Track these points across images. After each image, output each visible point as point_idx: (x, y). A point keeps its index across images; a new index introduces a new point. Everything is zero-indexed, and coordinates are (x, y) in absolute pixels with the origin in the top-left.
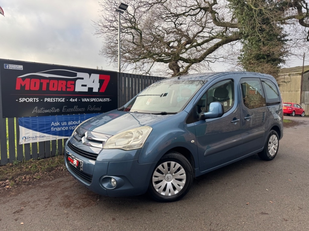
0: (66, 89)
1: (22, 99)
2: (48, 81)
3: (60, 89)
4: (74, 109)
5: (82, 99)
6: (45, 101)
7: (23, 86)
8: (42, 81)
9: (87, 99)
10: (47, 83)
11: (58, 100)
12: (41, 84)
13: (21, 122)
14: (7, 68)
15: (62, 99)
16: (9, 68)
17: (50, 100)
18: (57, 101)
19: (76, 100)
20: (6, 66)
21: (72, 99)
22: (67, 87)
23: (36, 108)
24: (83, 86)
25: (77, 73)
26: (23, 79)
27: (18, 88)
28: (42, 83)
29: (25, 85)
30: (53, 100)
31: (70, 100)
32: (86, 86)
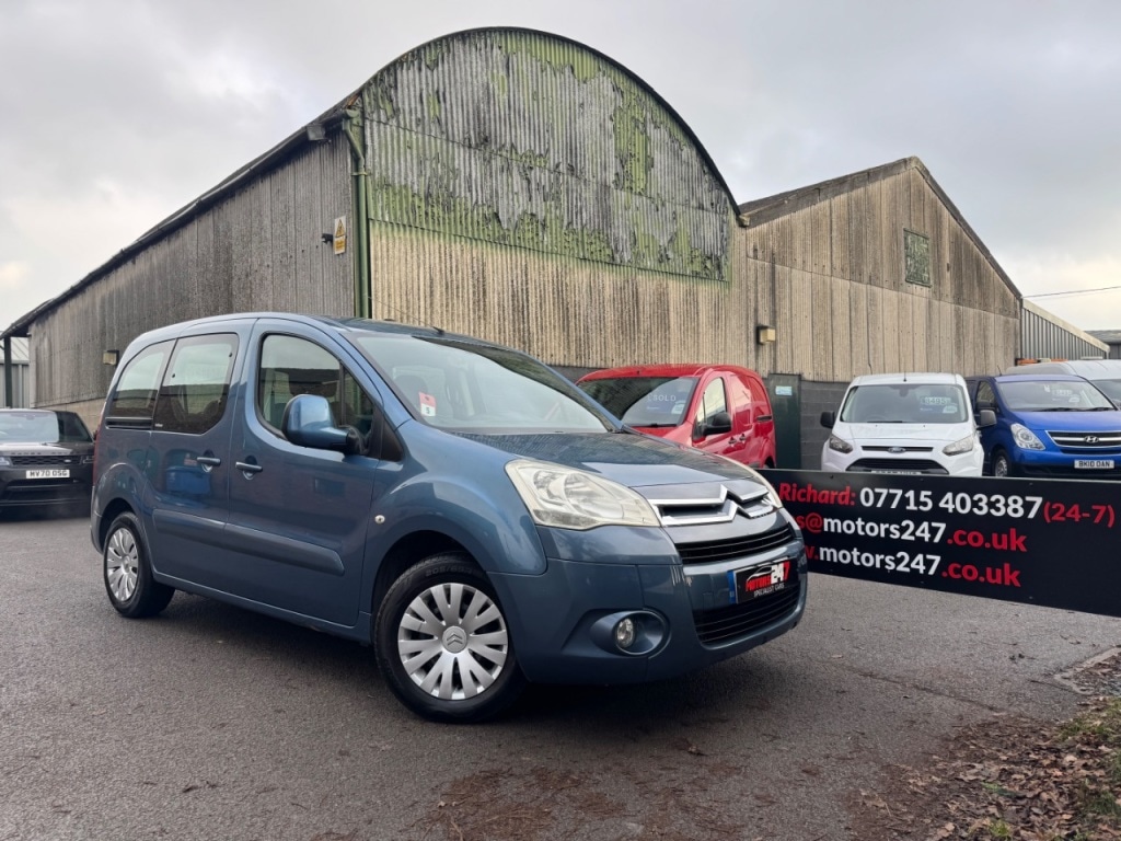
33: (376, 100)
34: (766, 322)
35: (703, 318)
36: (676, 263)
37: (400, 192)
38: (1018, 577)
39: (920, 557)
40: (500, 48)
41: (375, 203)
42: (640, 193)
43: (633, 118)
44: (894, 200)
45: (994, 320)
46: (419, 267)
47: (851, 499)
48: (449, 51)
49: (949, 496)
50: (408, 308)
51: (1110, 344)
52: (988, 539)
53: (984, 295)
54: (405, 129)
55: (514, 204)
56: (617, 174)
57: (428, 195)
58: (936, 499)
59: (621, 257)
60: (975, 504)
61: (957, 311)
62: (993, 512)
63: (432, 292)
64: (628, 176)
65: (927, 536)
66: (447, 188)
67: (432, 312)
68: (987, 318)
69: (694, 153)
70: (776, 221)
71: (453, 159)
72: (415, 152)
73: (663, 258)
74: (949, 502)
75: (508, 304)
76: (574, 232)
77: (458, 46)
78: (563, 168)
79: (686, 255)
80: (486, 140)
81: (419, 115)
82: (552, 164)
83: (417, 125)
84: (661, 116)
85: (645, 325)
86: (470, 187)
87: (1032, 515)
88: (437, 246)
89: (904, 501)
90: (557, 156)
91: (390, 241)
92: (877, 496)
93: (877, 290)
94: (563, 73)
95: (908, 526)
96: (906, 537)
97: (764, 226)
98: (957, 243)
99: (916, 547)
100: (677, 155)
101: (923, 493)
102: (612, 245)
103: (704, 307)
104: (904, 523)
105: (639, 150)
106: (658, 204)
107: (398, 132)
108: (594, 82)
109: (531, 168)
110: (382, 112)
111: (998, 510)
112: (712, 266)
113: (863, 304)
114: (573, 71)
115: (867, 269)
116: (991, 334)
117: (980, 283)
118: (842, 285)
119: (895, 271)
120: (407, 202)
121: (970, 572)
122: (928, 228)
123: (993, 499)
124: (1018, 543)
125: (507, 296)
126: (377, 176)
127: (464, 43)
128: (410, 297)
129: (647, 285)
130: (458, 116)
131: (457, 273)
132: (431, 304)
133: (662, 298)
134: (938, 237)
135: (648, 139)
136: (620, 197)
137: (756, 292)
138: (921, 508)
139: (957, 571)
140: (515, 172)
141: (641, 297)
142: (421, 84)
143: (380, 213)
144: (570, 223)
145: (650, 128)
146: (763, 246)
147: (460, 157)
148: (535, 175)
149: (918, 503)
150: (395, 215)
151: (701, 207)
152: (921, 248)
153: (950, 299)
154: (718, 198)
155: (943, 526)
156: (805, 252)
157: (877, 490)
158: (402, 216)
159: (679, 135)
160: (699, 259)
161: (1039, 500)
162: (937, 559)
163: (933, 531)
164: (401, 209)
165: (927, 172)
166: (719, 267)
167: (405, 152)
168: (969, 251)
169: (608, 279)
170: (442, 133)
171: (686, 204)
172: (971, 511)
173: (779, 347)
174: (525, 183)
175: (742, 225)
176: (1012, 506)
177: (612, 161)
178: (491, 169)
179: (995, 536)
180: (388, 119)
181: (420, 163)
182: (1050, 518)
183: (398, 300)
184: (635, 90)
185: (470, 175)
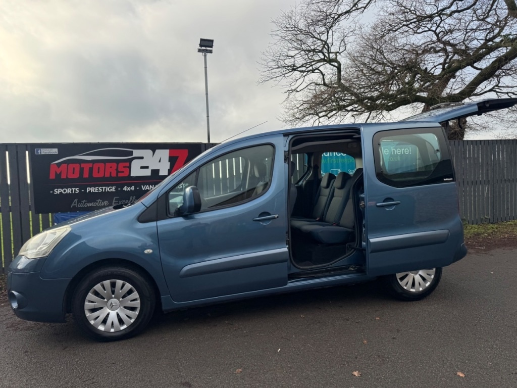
0: (117, 174)
1: (57, 191)
2: (90, 165)
3: (107, 175)
4: (130, 200)
5: (142, 186)
6: (87, 192)
7: (58, 173)
8: (83, 165)
9: (151, 186)
10: (89, 168)
11: (105, 189)
12: (82, 170)
13: (57, 219)
14: (38, 153)
15: (112, 188)
16: (41, 153)
17: (95, 190)
18: (104, 191)
19: (133, 188)
20: (38, 150)
21: (126, 187)
22: (118, 172)
23: (76, 200)
24: (142, 168)
25: (132, 152)
26: (59, 165)
27: (52, 176)
28: (83, 168)
29: (61, 172)
30: (99, 190)
31: (124, 189)
32: (147, 167)
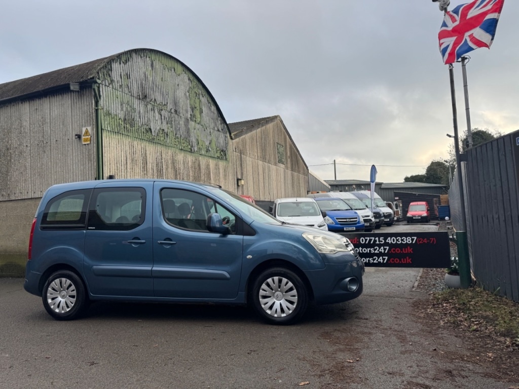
33: (104, 75)
34: (240, 177)
35: (221, 175)
36: (212, 153)
37: (114, 117)
38: (411, 260)
39: (381, 258)
40: (149, 57)
41: (104, 122)
42: (199, 124)
43: (195, 92)
44: (273, 131)
45: (301, 176)
46: (121, 151)
47: (357, 241)
48: (131, 57)
49: (389, 238)
50: (117, 170)
51: (330, 185)
52: (402, 250)
53: (298, 168)
54: (115, 89)
55: (156, 126)
56: (191, 115)
57: (125, 119)
58: (385, 239)
59: (194, 150)
60: (397, 240)
61: (292, 173)
62: (403, 242)
63: (127, 162)
64: (194, 116)
65: (383, 251)
66: (131, 116)
67: (127, 172)
68: (300, 176)
69: (215, 108)
70: (242, 137)
71: (134, 104)
72: (119, 100)
73: (208, 151)
74: (389, 240)
75: (155, 168)
76: (178, 138)
77: (134, 55)
78: (173, 111)
79: (215, 150)
80: (146, 96)
81: (120, 84)
82: (169, 109)
83: (120, 88)
84: (204, 93)
85: (203, 178)
86: (140, 116)
87: (414, 242)
88: (128, 142)
89: (375, 241)
90: (170, 106)
91: (110, 139)
92: (366, 240)
93: (270, 165)
94: (171, 70)
95: (377, 249)
96: (376, 252)
97: (237, 140)
98: (291, 148)
99: (380, 255)
100: (210, 109)
101: (381, 238)
102: (191, 144)
103: (221, 171)
104: (375, 248)
105: (197, 105)
106: (205, 128)
107: (113, 91)
108: (182, 76)
109: (162, 110)
110: (107, 81)
111: (404, 241)
112: (223, 154)
113: (267, 171)
114: (175, 70)
115: (267, 157)
116: (301, 182)
117: (298, 164)
118: (260, 163)
119: (275, 158)
120: (117, 122)
121: (397, 261)
122: (283, 143)
123: (403, 238)
124: (410, 250)
125: (155, 165)
126: (105, 110)
127: (136, 54)
128: (118, 165)
129: (203, 161)
130: (135, 86)
131: (136, 154)
132: (126, 168)
133: (208, 167)
134: (286, 146)
135: (200, 101)
136: (192, 124)
137: (236, 165)
138: (381, 243)
139: (393, 261)
140: (156, 111)
141: (201, 166)
142: (120, 69)
143: (106, 126)
144: (176, 134)
145: (201, 96)
146: (238, 147)
147: (136, 103)
148: (163, 112)
149: (379, 241)
150: (112, 127)
151: (218, 130)
152: (281, 149)
153: (290, 169)
154: (224, 127)
155: (388, 248)
156: (250, 150)
157: (366, 238)
158: (115, 128)
159: (210, 101)
160: (219, 151)
161: (415, 238)
162: (387, 258)
163: (385, 249)
164: (114, 125)
165: (282, 121)
166: (225, 155)
167: (116, 100)
168: (294, 151)
169: (190, 158)
170: (129, 92)
171: (214, 129)
172: (396, 242)
173: (244, 187)
174: (160, 116)
175: (232, 138)
176: (408, 240)
177: (189, 109)
178: (147, 109)
179: (404, 249)
180: (109, 84)
181: (122, 105)
182: (419, 242)
183: (113, 166)
184: (195, 81)
185: (140, 111)
